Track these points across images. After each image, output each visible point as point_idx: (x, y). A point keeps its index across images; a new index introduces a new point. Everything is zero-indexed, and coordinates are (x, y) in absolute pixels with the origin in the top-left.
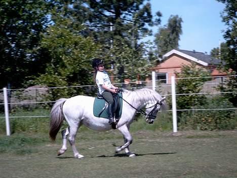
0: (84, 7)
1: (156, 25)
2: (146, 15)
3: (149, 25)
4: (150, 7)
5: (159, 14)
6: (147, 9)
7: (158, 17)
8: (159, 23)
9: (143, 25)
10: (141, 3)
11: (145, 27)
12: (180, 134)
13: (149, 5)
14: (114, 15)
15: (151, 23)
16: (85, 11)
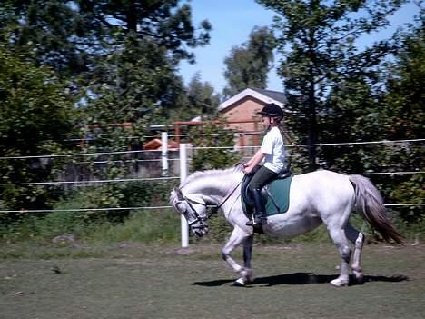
0: (68, 10)
1: (202, 44)
2: (181, 25)
3: (188, 44)
4: (189, 13)
5: (206, 26)
6: (184, 16)
7: (204, 31)
8: (207, 41)
9: (178, 44)
10: (174, 5)
11: (181, 48)
12: (192, 251)
13: (187, 8)
14: (126, 23)
15: (192, 42)
16: (70, 16)
